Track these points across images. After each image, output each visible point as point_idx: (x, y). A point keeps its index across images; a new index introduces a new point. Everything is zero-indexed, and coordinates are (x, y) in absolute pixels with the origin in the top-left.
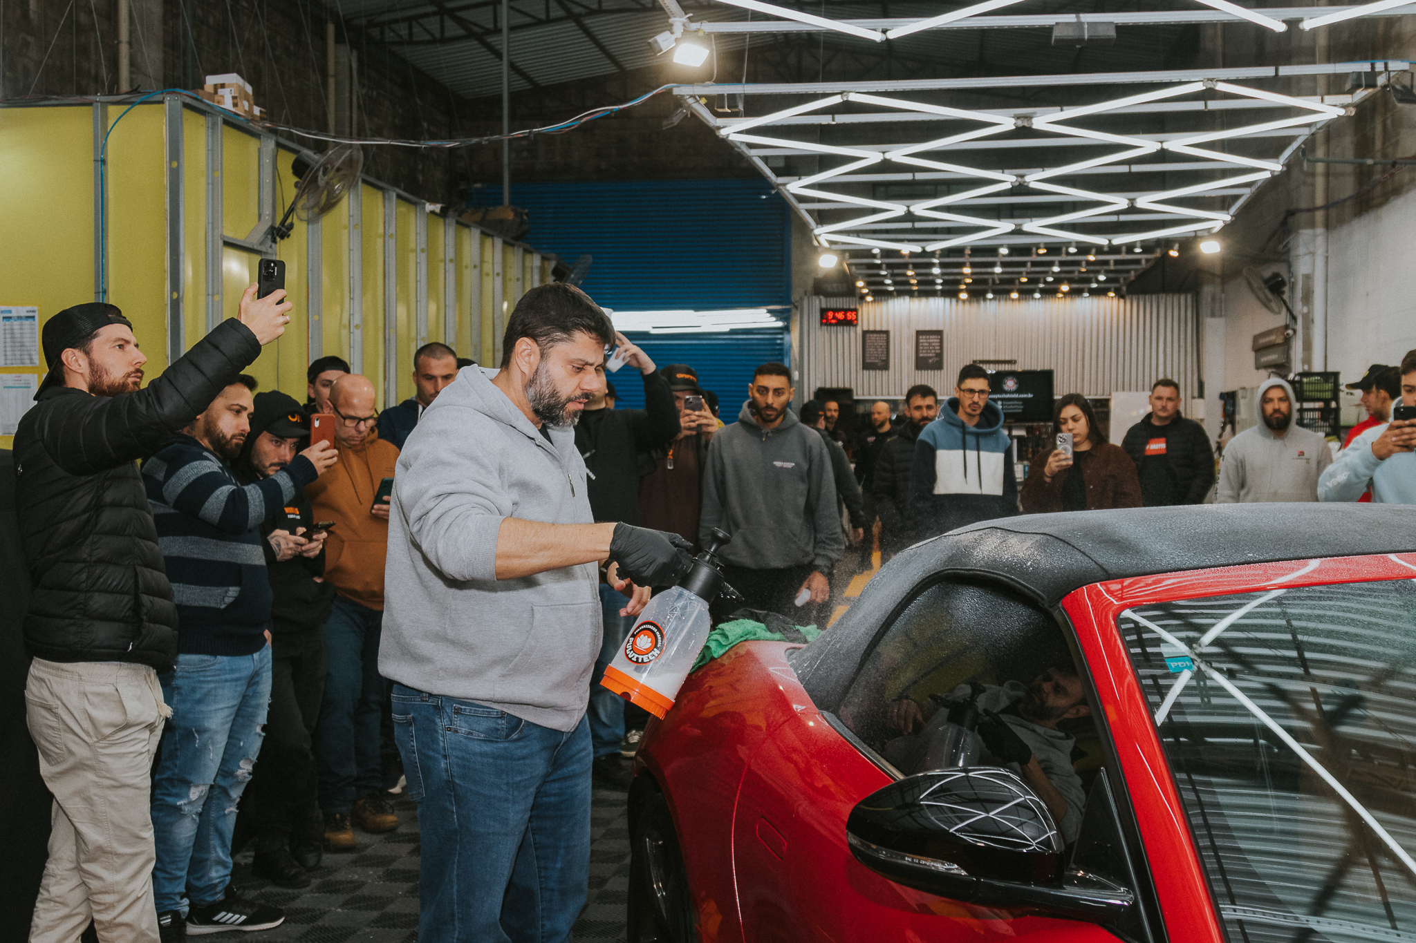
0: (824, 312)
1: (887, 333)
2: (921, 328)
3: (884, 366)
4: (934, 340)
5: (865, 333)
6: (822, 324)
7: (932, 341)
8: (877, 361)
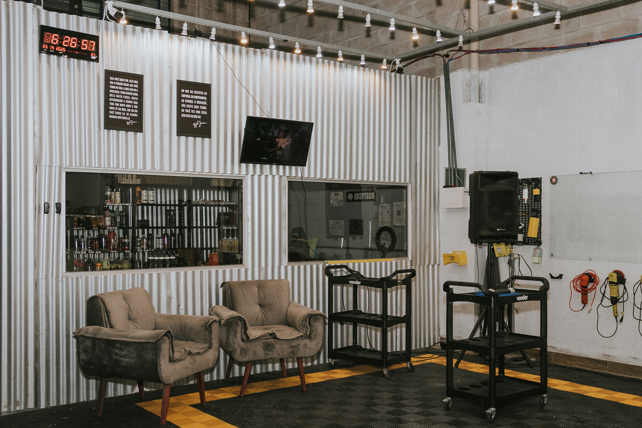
0: (44, 30)
1: (140, 78)
2: (183, 79)
3: (138, 127)
4: (200, 96)
5: (109, 74)
6: (41, 50)
7: (197, 97)
8: (124, 118)
